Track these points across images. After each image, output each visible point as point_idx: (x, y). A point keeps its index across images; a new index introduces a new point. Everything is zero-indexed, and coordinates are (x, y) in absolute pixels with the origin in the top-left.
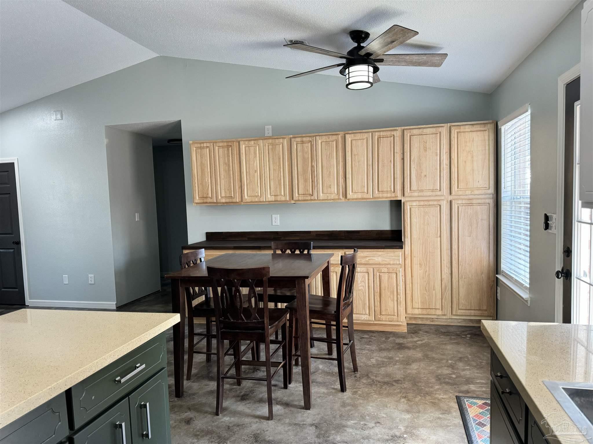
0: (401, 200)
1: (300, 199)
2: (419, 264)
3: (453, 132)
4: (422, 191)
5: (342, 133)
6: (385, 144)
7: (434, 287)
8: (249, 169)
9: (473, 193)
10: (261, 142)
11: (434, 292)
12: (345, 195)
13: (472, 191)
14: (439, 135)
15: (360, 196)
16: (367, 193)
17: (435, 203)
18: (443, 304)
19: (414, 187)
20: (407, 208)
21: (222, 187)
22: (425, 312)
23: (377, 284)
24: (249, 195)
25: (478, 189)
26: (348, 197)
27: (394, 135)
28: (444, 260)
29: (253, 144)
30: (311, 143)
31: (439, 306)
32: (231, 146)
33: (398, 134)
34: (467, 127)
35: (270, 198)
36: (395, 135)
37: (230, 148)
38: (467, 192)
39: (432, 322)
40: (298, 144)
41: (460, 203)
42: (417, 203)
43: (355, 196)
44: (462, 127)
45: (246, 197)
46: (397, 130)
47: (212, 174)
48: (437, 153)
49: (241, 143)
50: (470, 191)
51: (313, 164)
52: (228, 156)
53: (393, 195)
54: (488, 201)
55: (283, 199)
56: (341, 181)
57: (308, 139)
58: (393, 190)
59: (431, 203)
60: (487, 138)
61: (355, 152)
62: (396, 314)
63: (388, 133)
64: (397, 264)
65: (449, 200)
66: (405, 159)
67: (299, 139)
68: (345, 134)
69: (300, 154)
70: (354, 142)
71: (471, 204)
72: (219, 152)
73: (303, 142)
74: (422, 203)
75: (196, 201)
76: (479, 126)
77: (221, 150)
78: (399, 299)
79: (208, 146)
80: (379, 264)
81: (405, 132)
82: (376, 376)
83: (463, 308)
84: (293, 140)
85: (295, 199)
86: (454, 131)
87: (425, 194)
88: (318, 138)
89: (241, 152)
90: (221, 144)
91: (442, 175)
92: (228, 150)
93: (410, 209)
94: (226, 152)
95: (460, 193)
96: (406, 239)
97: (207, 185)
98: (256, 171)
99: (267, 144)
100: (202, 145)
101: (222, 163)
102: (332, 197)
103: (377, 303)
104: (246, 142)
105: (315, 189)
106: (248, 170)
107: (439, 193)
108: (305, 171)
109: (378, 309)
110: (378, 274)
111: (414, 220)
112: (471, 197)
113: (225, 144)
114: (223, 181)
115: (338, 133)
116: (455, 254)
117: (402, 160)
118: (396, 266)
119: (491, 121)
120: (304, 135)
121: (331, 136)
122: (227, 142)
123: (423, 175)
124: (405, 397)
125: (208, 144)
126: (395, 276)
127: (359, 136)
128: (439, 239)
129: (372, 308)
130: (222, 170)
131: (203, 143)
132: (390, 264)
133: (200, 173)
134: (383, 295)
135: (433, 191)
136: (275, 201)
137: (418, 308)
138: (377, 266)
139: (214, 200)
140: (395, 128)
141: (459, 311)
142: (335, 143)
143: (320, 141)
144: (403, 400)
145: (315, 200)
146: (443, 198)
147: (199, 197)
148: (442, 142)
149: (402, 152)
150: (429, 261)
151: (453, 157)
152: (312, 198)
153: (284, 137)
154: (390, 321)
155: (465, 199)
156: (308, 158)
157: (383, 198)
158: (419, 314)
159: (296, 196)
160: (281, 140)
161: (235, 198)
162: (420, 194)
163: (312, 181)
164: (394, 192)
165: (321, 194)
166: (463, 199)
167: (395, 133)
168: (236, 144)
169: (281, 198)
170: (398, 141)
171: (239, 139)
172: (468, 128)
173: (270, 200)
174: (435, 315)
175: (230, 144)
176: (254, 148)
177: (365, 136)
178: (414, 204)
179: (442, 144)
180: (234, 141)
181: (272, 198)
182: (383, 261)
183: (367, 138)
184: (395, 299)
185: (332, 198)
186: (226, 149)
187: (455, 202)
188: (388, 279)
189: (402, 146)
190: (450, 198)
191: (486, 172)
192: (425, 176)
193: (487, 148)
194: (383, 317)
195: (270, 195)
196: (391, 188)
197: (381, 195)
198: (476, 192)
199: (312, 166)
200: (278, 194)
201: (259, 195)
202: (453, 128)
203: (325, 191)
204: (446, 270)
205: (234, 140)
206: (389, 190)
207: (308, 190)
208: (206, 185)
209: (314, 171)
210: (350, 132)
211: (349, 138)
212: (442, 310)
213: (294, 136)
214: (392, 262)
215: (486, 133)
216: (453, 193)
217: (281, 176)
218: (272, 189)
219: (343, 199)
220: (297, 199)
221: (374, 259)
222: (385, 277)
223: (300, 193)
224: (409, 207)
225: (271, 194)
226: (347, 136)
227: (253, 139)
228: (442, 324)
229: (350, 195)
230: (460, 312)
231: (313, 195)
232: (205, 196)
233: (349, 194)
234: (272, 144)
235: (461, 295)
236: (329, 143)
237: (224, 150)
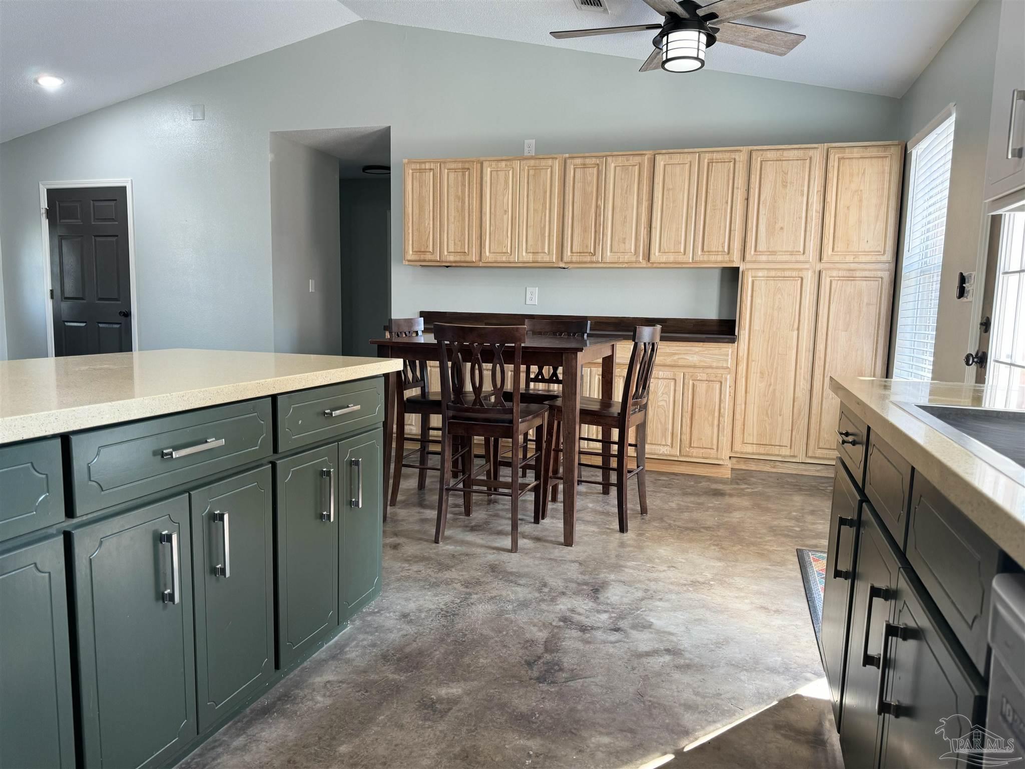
0: (738, 268)
1: (574, 259)
2: (759, 371)
3: (831, 157)
4: (774, 253)
5: (649, 154)
6: (720, 174)
7: (781, 411)
8: (495, 207)
9: (856, 260)
10: (516, 164)
11: (780, 418)
12: (648, 257)
13: (856, 256)
14: (808, 161)
15: (672, 258)
16: (685, 254)
17: (794, 274)
18: (793, 439)
19: (762, 247)
20: (747, 281)
21: (449, 236)
22: (762, 450)
23: (688, 398)
24: (492, 251)
25: (867, 253)
26: (653, 259)
27: (735, 159)
28: (801, 369)
29: (504, 166)
30: (598, 168)
31: (786, 441)
32: (468, 169)
33: (741, 157)
34: (855, 150)
35: (525, 257)
36: (737, 159)
37: (467, 173)
38: (847, 257)
39: (774, 467)
40: (577, 170)
41: (834, 275)
42: (765, 273)
43: (664, 259)
44: (847, 150)
45: (487, 254)
46: (741, 151)
47: (435, 214)
48: (802, 191)
49: (485, 164)
50: (852, 257)
51: (599, 202)
52: (463, 185)
53: (727, 258)
54: (880, 274)
55: (547, 259)
56: (643, 232)
57: (594, 161)
58: (726, 250)
59: (787, 274)
60: (887, 169)
61: (669, 184)
62: (715, 447)
63: (727, 156)
64: (723, 368)
65: (817, 269)
66: (751, 199)
67: (578, 161)
68: (655, 155)
69: (578, 185)
70: (669, 168)
71: (852, 278)
72: (450, 179)
73: (584, 166)
74: (773, 273)
75: (409, 258)
76: (875, 149)
77: (452, 175)
78: (722, 422)
79: (432, 167)
80: (695, 367)
81: (754, 154)
82: (674, 521)
83: (825, 447)
84: (568, 161)
85: (565, 259)
86: (834, 158)
87: (779, 258)
88: (610, 159)
89: (484, 179)
90: (453, 166)
91: (808, 228)
92: (464, 175)
93: (753, 282)
94: (460, 179)
95: (837, 259)
96: (742, 332)
97: (427, 232)
98: (506, 212)
99: (526, 168)
100: (423, 166)
101: (452, 198)
102: (627, 258)
103: (686, 429)
104: (494, 164)
105: (599, 245)
106: (493, 210)
107: (802, 258)
108: (584, 215)
109: (686, 438)
110: (691, 382)
111: (758, 301)
112: (853, 266)
113: (460, 165)
114: (452, 226)
115: (644, 152)
116: (820, 358)
117: (746, 202)
118: (721, 371)
119: (896, 142)
120: (587, 155)
121: (631, 158)
122: (462, 162)
123: (778, 226)
124: (717, 545)
125: (432, 165)
126: (718, 386)
127: (677, 159)
128: (796, 333)
129: (677, 436)
130: (452, 207)
131: (425, 163)
132: (711, 367)
133: (416, 211)
134: (696, 417)
135: (792, 253)
136: (533, 262)
137: (753, 444)
138: (691, 370)
139: (437, 256)
140: (738, 148)
141: (820, 451)
142: (637, 167)
143: (613, 165)
144: (713, 547)
145: (597, 262)
146: (807, 266)
147: (413, 252)
148: (812, 173)
149: (746, 187)
150: (777, 368)
151: (828, 199)
152: (594, 259)
153: (555, 156)
154: (704, 458)
155: (845, 270)
156: (592, 192)
157: (709, 262)
158: (753, 454)
159: (567, 255)
160: (550, 162)
161: (470, 255)
162: (771, 258)
163: (595, 231)
164: (729, 253)
165: (609, 254)
166: (839, 269)
167: (737, 156)
168: (476, 167)
169: (543, 258)
170: (741, 168)
171: (482, 159)
172: (856, 153)
173: (525, 260)
174: (778, 455)
175: (467, 166)
176: (506, 174)
177: (689, 158)
178: (760, 274)
179: (812, 177)
180: (474, 162)
181: (530, 258)
182: (701, 361)
183: (690, 162)
184: (716, 422)
185: (626, 260)
186: (461, 173)
187: (826, 274)
188: (707, 392)
189: (746, 178)
190: (819, 267)
191: (881, 225)
192: (782, 228)
193: (886, 186)
194: (695, 452)
195: (526, 252)
196: (723, 247)
197: (706, 258)
198: (863, 259)
199: (597, 206)
200: (540, 251)
201: (509, 251)
202: (832, 151)
203: (615, 249)
204: (803, 385)
205: (474, 159)
206: (720, 249)
207: (587, 246)
208: (425, 232)
209: (600, 215)
210: (664, 151)
211: (661, 161)
212: (791, 448)
213: (571, 156)
214: (715, 364)
215: (887, 161)
216: (825, 258)
217: (545, 222)
218: (530, 243)
219: (644, 264)
220: (569, 260)
221: (688, 358)
222: (702, 388)
223: (574, 250)
224: (750, 280)
225: (528, 251)
226: (658, 157)
227: (504, 158)
228: (789, 472)
229: (656, 255)
230: (819, 453)
231: (595, 255)
232: (423, 250)
233: (655, 254)
234: (536, 168)
235: (823, 424)
236: (627, 169)
237: (457, 175)
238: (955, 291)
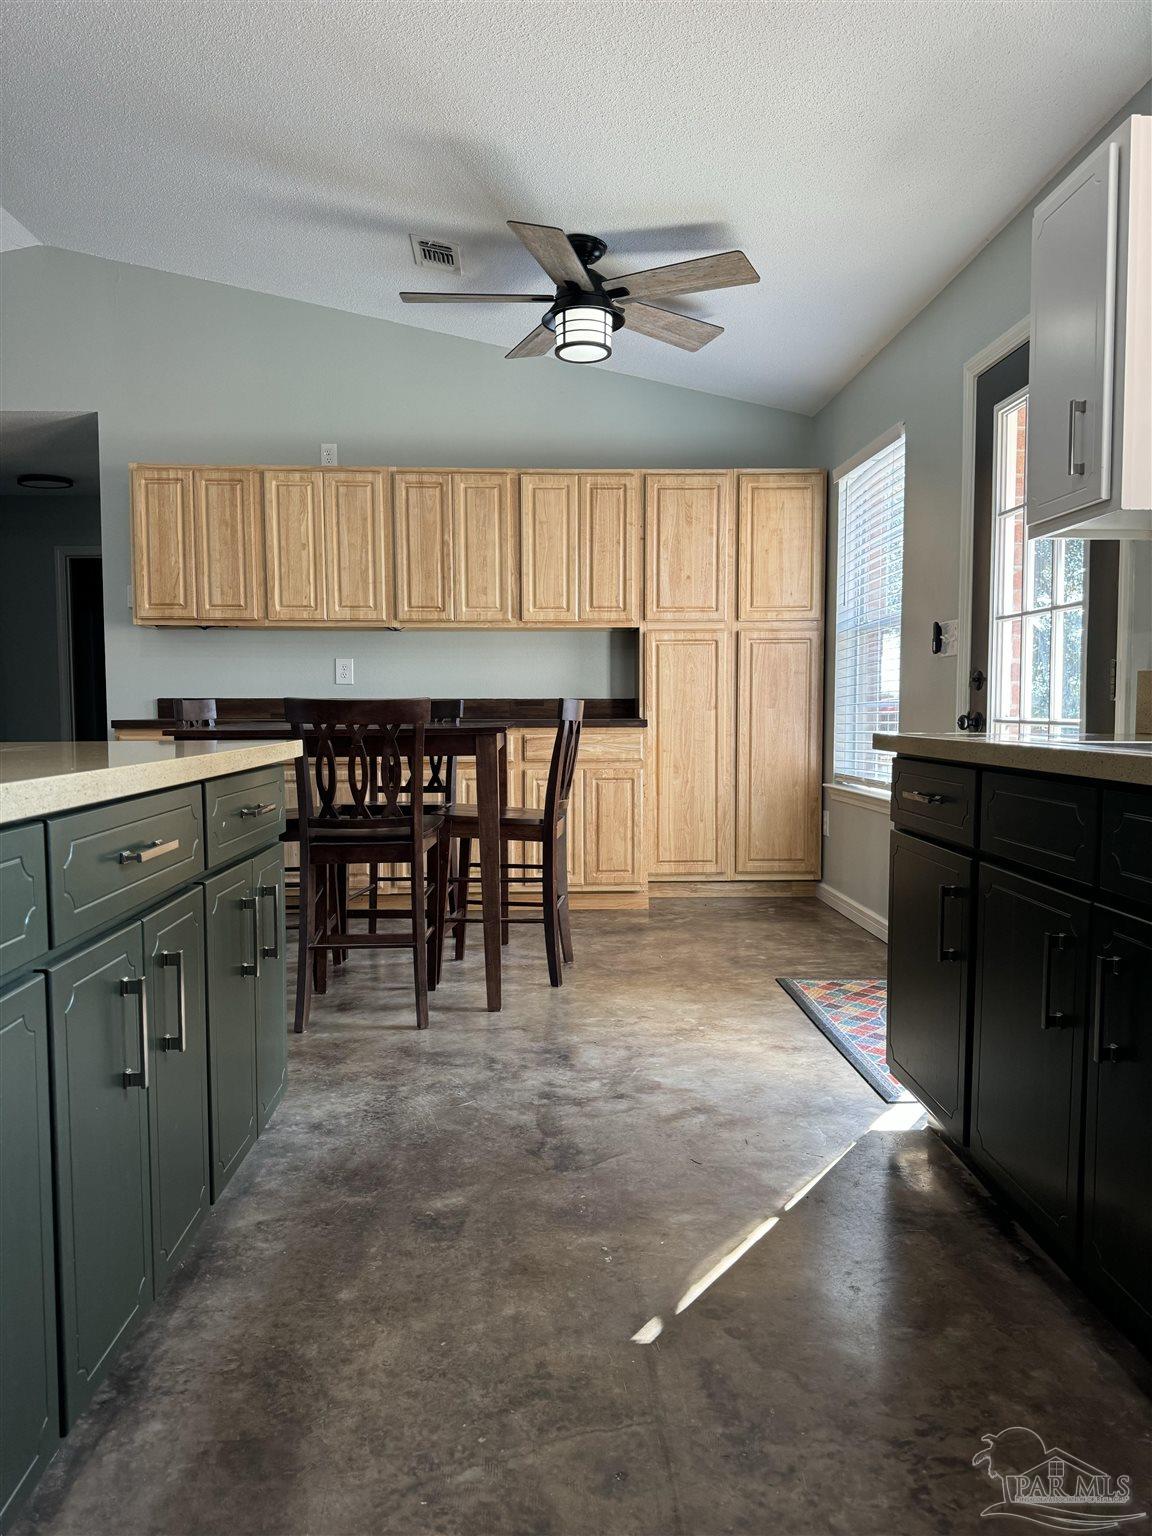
0: (638, 629)
1: (415, 616)
2: (672, 765)
3: (743, 486)
4: (680, 609)
5: (512, 473)
6: (607, 504)
7: (702, 815)
8: (287, 539)
9: (780, 617)
10: (318, 477)
11: (701, 825)
12: (519, 614)
13: (779, 613)
14: (716, 490)
15: (551, 616)
16: (568, 610)
17: (708, 636)
18: (719, 850)
19: (666, 601)
20: (651, 645)
21: (213, 579)
22: (682, 869)
23: (591, 802)
24: (285, 603)
25: (790, 608)
26: (526, 616)
27: (625, 485)
28: (722, 758)
29: (298, 478)
30: (442, 487)
31: (710, 855)
32: (241, 481)
33: (633, 483)
34: (771, 478)
35: (339, 612)
36: (628, 484)
37: (238, 487)
38: (769, 614)
39: (696, 891)
40: (410, 489)
41: (755, 637)
42: (672, 636)
43: (541, 616)
44: (761, 478)
45: (278, 608)
46: (632, 475)
47: (187, 547)
48: (711, 529)
49: (268, 476)
50: (775, 613)
51: (446, 537)
52: (233, 505)
53: (623, 616)
54: (808, 634)
55: (372, 615)
56: (510, 580)
57: (435, 478)
58: (621, 605)
59: (699, 636)
60: (809, 502)
61: (541, 516)
62: (629, 868)
63: (614, 481)
64: (635, 761)
65: (734, 631)
66: (648, 538)
67: (412, 478)
68: (519, 475)
69: (414, 511)
70: (539, 494)
71: (776, 641)
72: (209, 496)
73: (421, 485)
74: (681, 636)
75: (144, 614)
76: (794, 478)
77: (213, 490)
78: (637, 834)
79: (180, 476)
80: (598, 761)
81: (649, 478)
82: (612, 965)
83: (757, 858)
84: (398, 477)
85: (401, 616)
86: (747, 487)
87: (686, 616)
88: (457, 478)
89: (267, 496)
90: (214, 475)
91: (721, 577)
92: (233, 490)
93: (658, 646)
94: (227, 495)
95: (756, 616)
96: (648, 714)
97: (174, 575)
98: (304, 546)
99: (334, 483)
100: (164, 475)
101: (214, 523)
102: (490, 615)
103: (592, 847)
104: (281, 476)
105: (450, 597)
106: (283, 543)
107: (715, 616)
108: (426, 553)
109: (592, 859)
110: (594, 782)
111: (665, 671)
112: (776, 625)
113: (226, 475)
114: (217, 567)
115: (505, 470)
116: (744, 743)
117: (642, 542)
118: (631, 765)
119: (816, 470)
120: (424, 469)
121: (487, 477)
122: (230, 471)
123: (684, 575)
124: (682, 986)
125: (180, 472)
126: (628, 785)
127: (550, 482)
128: (713, 712)
129: (580, 856)
130: (215, 536)
131: (167, 469)
132: (619, 760)
133: (155, 542)
134: (604, 829)
135: (702, 610)
136: (352, 621)
137: (670, 861)
138: (593, 766)
139: (192, 612)
140: (628, 471)
141: (751, 864)
142: (496, 491)
143: (462, 486)
144: (678, 989)
145: (449, 621)
146: (721, 626)
147: (150, 604)
148: (722, 506)
149: (641, 523)
150: (694, 759)
151: (743, 540)
152: (444, 616)
153: (376, 469)
154: (616, 884)
155: (767, 630)
156: (435, 522)
157: (600, 620)
158: (671, 875)
159: (403, 610)
160: (369, 477)
161: (249, 610)
162: (678, 616)
163: (443, 577)
164: (625, 609)
165: (464, 609)
166: (759, 630)
167: (627, 481)
168: (254, 479)
169: (366, 614)
170: (634, 498)
171: (262, 467)
172: (773, 482)
173: (339, 617)
174: (702, 874)
175: (238, 476)
176: (301, 491)
177: (565, 482)
178: (666, 637)
179: (722, 511)
180: (248, 471)
181: (347, 614)
182: (606, 753)
183: (568, 487)
184: (629, 835)
185: (489, 618)
186: (228, 487)
187: (745, 636)
188: (616, 792)
189: (641, 512)
190: (736, 626)
191: (805, 573)
192: (688, 577)
193: (809, 525)
194: (603, 877)
195: (340, 605)
196: (617, 601)
197: (596, 615)
198: (787, 616)
199: (443, 543)
200: (361, 604)
201: (312, 604)
202: (743, 479)
203: (473, 602)
204: (726, 778)
205: (247, 467)
206: (614, 604)
207: (432, 599)
208: (171, 574)
209: (448, 555)
210: (531, 471)
211: (528, 484)
212: (717, 862)
213: (400, 469)
214: (624, 756)
215: (808, 494)
216: (743, 616)
217: (367, 560)
218: (345, 593)
219: (514, 623)
220: (406, 617)
221: (588, 749)
222: (608, 789)
223: (414, 603)
224: (654, 644)
225: (343, 604)
226: (525, 479)
227: (296, 467)
228: (715, 895)
229: (530, 612)
230: (751, 867)
231: (444, 610)
232: (168, 602)
233: (528, 611)
234: (347, 484)
235: (753, 830)
236: (483, 493)
237: (223, 490)
238: (930, 644)
